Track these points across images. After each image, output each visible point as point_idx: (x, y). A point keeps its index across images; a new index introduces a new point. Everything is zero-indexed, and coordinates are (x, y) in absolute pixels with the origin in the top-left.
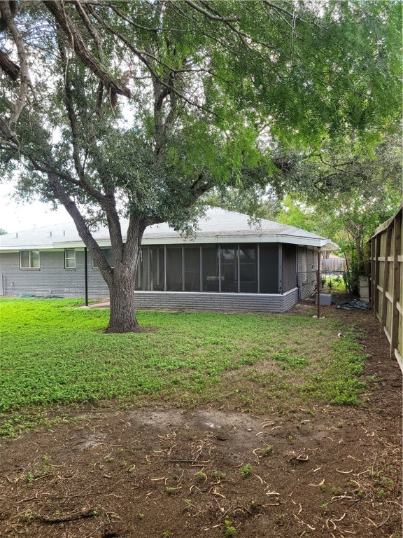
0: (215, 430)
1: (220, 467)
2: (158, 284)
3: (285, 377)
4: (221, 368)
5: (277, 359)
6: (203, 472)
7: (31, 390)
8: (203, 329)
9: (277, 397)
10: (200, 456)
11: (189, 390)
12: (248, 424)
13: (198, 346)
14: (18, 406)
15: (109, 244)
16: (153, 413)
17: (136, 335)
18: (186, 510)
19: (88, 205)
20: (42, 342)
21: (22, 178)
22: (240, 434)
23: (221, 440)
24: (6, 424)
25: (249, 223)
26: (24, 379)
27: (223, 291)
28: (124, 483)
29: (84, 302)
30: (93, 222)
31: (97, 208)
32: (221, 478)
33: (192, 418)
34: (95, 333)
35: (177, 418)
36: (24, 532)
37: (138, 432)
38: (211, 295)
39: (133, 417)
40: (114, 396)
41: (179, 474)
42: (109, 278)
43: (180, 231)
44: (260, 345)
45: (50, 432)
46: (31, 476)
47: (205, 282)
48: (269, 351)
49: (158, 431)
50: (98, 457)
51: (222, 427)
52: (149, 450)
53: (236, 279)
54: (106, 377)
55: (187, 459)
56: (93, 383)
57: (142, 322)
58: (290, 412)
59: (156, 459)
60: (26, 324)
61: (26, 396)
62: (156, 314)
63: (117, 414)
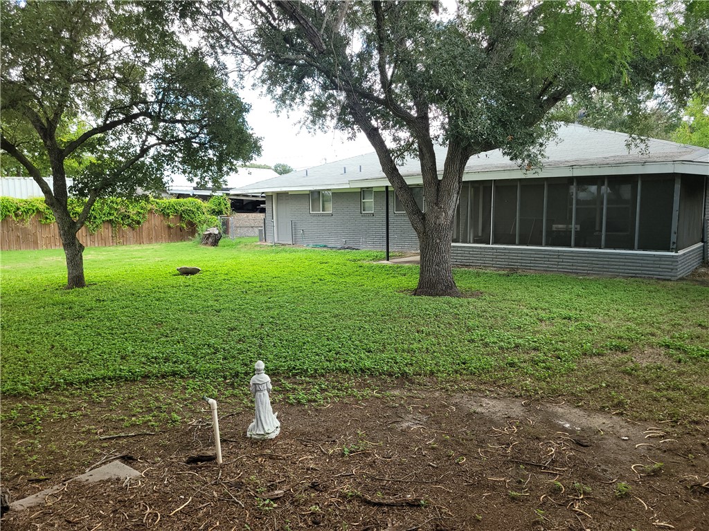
0: (572, 432)
1: (583, 479)
2: (480, 234)
3: (681, 374)
4: (577, 352)
5: (668, 347)
6: (560, 481)
7: (334, 355)
8: (547, 298)
9: (669, 400)
10: (553, 461)
11: (531, 375)
12: (623, 430)
13: (541, 321)
14: (323, 371)
15: (420, 181)
16: (483, 399)
17: (454, 300)
18: (537, 523)
19: (393, 131)
20: (340, 301)
21: (314, 100)
22: (611, 441)
23: (582, 445)
24: (313, 390)
25: (628, 145)
26: (327, 342)
27: (576, 246)
28: (454, 475)
29: (384, 255)
30: (401, 152)
31: (404, 134)
32: (585, 493)
33: (537, 412)
34: (402, 295)
35: (517, 410)
36: (344, 508)
37: (465, 419)
38: (558, 251)
39: (458, 400)
40: (432, 373)
41: (525, 477)
42: (420, 226)
43: (519, 161)
44: (638, 324)
45: (360, 405)
46: (346, 449)
47: (549, 232)
48: (653, 335)
49: (491, 421)
50: (418, 441)
51: (582, 430)
52: (481, 443)
53: (597, 228)
54: (419, 349)
55: (534, 461)
56: (405, 355)
57: (461, 284)
58: (690, 423)
59: (492, 455)
60: (321, 280)
61: (330, 361)
62: (478, 275)
63: (437, 394)
